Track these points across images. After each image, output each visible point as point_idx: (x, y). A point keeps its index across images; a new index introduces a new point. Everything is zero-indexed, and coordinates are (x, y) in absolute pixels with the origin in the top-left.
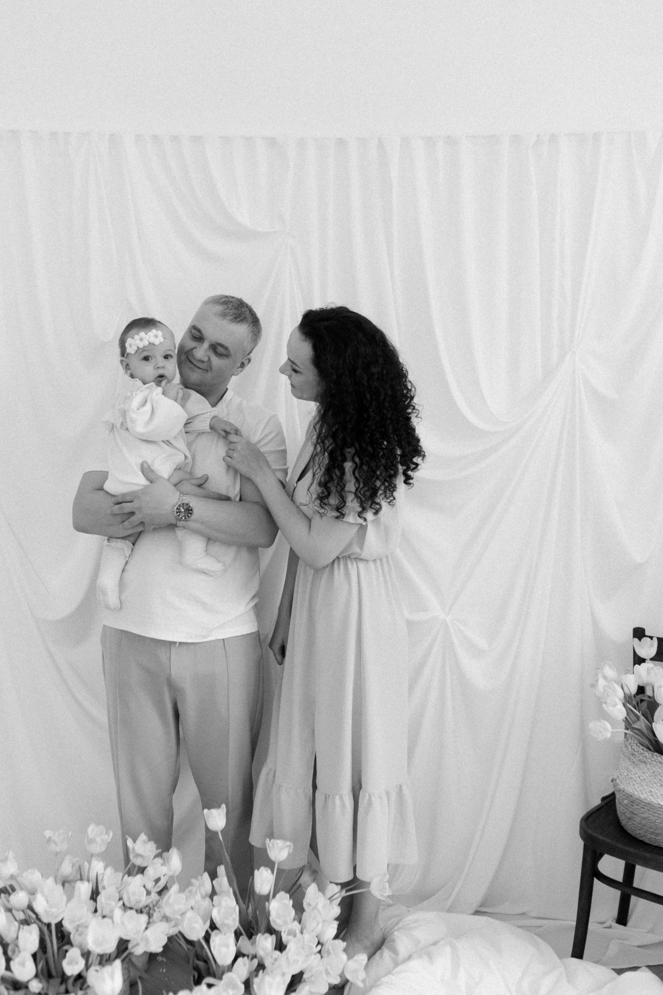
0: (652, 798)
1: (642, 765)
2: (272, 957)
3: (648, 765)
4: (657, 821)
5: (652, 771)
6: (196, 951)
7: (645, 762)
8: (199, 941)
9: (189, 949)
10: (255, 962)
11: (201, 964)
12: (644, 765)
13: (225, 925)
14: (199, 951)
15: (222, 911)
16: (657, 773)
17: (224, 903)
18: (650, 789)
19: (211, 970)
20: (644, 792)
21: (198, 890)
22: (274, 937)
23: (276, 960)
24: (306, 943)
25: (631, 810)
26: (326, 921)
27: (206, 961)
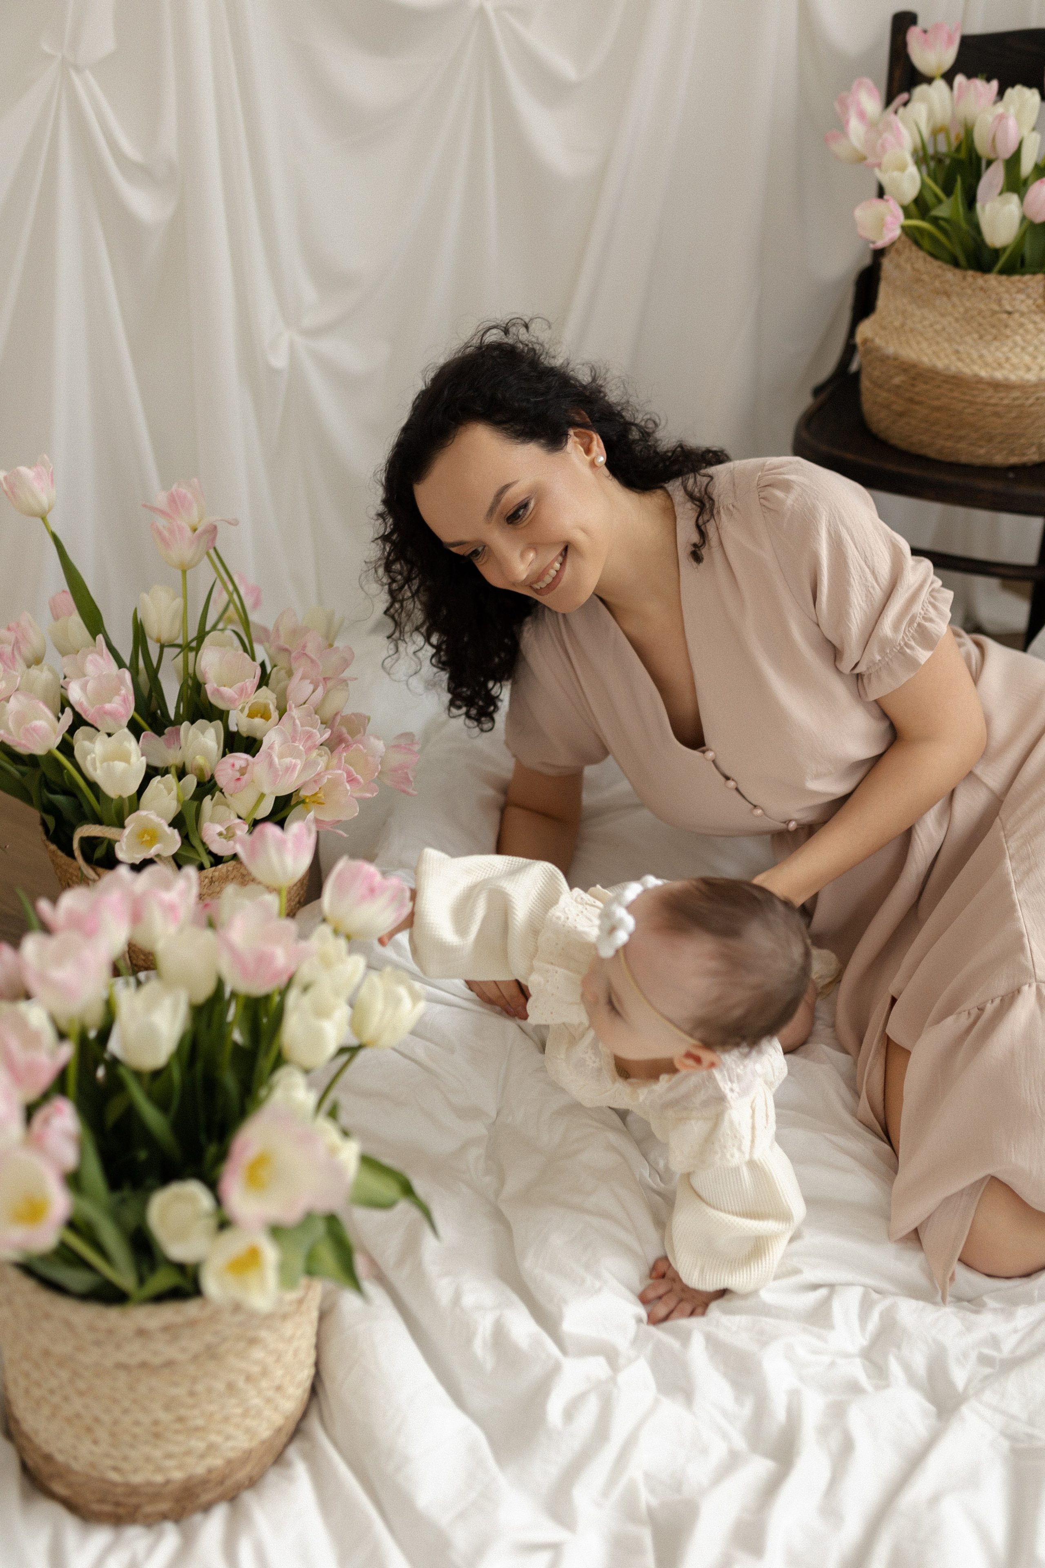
0: (960, 364)
1: (941, 301)
2: (233, 765)
3: (955, 299)
4: (967, 411)
5: (962, 310)
6: (44, 775)
7: (947, 294)
8: (50, 754)
9: (23, 774)
10: (191, 781)
11: (60, 799)
12: (945, 299)
13: (105, 713)
14: (51, 775)
15: (90, 686)
16: (975, 313)
17: (90, 668)
18: (956, 346)
19: (86, 808)
20: (942, 355)
21: (16, 653)
22: (218, 723)
23: (243, 771)
24: (300, 728)
25: (908, 395)
26: (329, 678)
27: (71, 791)
